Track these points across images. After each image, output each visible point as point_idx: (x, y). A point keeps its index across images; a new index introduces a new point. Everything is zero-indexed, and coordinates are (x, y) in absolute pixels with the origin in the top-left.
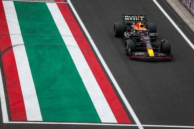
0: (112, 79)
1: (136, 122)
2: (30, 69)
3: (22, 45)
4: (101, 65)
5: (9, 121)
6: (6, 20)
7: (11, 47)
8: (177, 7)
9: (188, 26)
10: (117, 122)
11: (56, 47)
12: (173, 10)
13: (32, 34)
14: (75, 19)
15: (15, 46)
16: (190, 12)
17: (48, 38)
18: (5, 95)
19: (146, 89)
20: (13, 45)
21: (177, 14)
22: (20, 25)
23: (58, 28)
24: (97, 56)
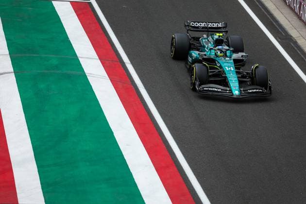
0: (164, 133)
2: (24, 115)
3: (10, 73)
4: (145, 109)
8: (277, 10)
9: (296, 42)
11: (68, 77)
13: (28, 55)
14: (102, 29)
16: (300, 18)
17: (54, 61)
21: (277, 22)
22: (7, 39)
23: (73, 45)
24: (140, 92)
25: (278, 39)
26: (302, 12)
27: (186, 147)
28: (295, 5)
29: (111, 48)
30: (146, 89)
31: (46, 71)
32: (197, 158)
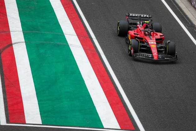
1: (139, 128)
2: (30, 68)
5: (7, 123)
6: (6, 15)
7: (11, 45)
8: (186, 9)
10: (120, 128)
11: (58, 46)
12: (182, 11)
15: (15, 43)
17: (50, 36)
18: (3, 95)
19: (152, 94)
20: (13, 42)
21: (186, 16)
22: (21, 22)
23: (61, 26)
24: (101, 56)
25: (186, 26)
27: (129, 91)
31: (45, 42)
32: (135, 98)
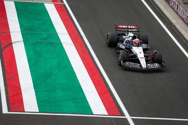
1: (125, 114)
3: (21, 41)
5: (8, 112)
7: (11, 44)
8: (165, 9)
10: (107, 114)
11: (52, 44)
16: (177, 13)
20: (13, 41)
22: (20, 24)
23: (55, 27)
25: (165, 24)
26: (178, 10)
28: (175, 6)
29: (75, 29)
30: (94, 51)
31: (40, 41)
